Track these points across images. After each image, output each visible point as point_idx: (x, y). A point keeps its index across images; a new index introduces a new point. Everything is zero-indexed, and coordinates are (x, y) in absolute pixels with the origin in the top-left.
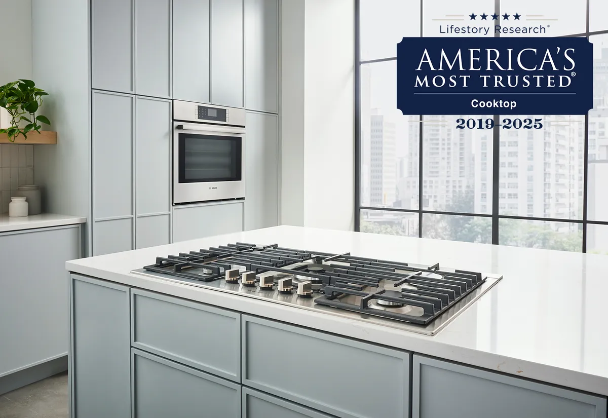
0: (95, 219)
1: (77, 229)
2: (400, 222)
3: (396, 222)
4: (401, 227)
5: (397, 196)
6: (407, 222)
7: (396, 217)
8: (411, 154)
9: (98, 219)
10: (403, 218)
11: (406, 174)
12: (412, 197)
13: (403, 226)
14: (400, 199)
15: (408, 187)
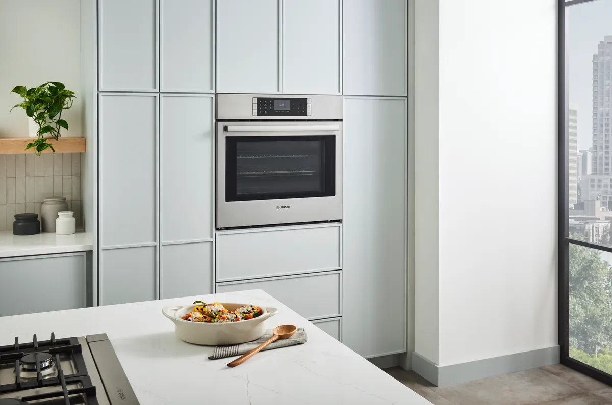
0: (102, 246)
1: (81, 257)
2: (583, 227)
3: (578, 228)
4: (583, 234)
5: (579, 197)
6: (591, 228)
7: (578, 222)
8: (595, 147)
9: (105, 246)
10: (585, 223)
11: (589, 171)
12: (597, 199)
13: (587, 232)
14: (582, 201)
15: (593, 186)
